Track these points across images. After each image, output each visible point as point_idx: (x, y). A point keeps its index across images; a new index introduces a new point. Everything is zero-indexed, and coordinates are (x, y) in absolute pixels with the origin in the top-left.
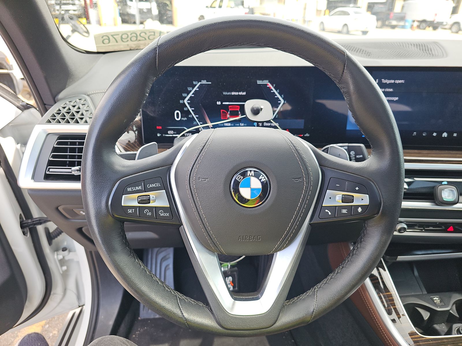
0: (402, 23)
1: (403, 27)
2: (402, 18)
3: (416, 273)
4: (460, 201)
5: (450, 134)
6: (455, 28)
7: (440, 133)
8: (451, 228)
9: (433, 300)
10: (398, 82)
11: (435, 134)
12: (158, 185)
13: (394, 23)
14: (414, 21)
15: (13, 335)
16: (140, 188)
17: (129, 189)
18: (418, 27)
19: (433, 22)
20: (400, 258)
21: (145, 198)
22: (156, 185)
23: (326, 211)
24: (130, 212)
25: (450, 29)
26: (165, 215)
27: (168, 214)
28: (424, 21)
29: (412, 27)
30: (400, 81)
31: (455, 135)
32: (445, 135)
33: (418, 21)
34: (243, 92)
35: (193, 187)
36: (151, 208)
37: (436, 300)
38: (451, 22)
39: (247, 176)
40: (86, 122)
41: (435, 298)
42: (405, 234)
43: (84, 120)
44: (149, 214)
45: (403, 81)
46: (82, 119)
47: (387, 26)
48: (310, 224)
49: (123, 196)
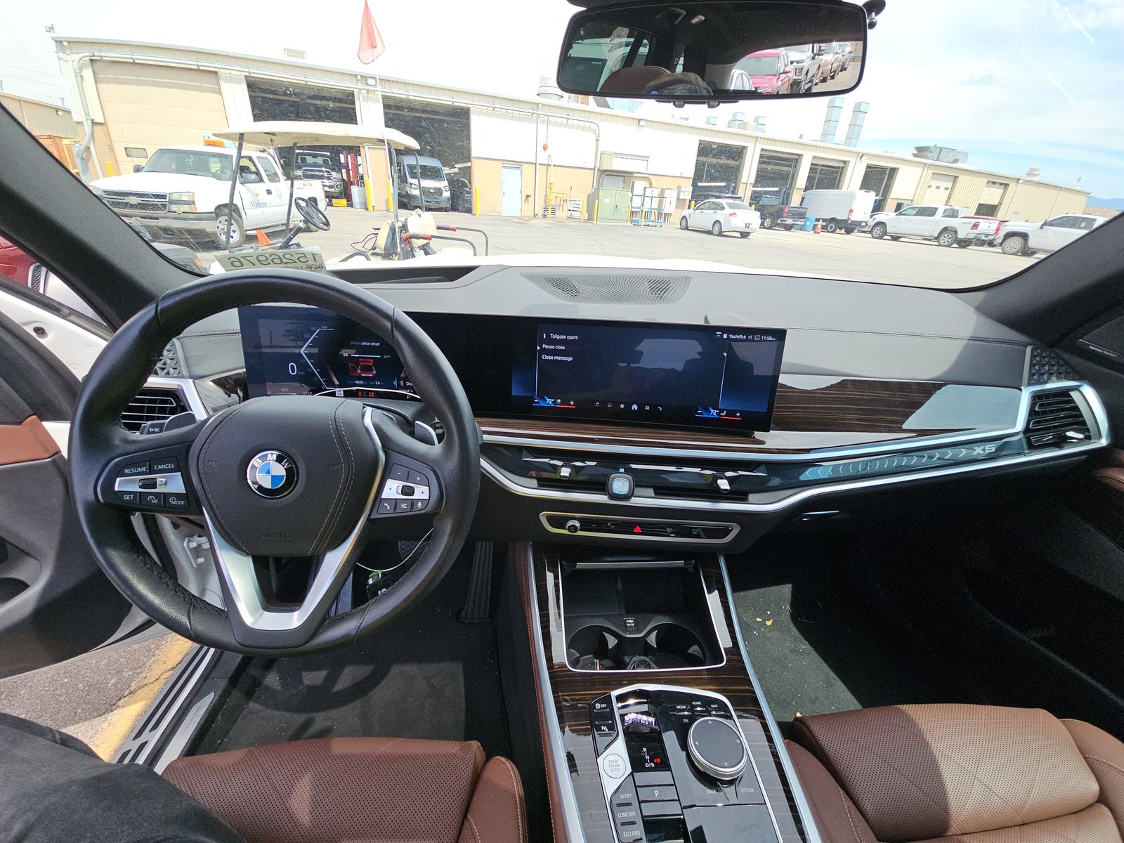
0: (800, 223)
1: (802, 228)
2: (802, 216)
3: (619, 586)
4: (635, 494)
5: (641, 407)
6: (877, 231)
7: (629, 406)
8: (638, 529)
9: (625, 623)
10: (570, 338)
11: (622, 406)
12: (171, 466)
13: (790, 221)
14: (817, 220)
15: (147, 654)
16: (143, 469)
17: (127, 471)
18: (824, 228)
19: (846, 221)
20: (580, 565)
21: (149, 482)
22: (168, 466)
23: (385, 504)
24: (128, 498)
25: (871, 232)
26: (179, 503)
27: (183, 503)
28: (833, 220)
29: (815, 227)
30: (574, 338)
31: (647, 408)
32: (635, 407)
33: (824, 220)
34: (376, 343)
35: (202, 471)
36: (157, 495)
37: (629, 623)
38: (872, 223)
39: (267, 460)
40: (168, 373)
41: (630, 621)
42: (580, 533)
43: (165, 371)
44: (156, 501)
45: (576, 337)
46: (163, 369)
47: (778, 225)
48: (369, 519)
49: (118, 479)
